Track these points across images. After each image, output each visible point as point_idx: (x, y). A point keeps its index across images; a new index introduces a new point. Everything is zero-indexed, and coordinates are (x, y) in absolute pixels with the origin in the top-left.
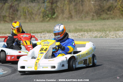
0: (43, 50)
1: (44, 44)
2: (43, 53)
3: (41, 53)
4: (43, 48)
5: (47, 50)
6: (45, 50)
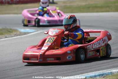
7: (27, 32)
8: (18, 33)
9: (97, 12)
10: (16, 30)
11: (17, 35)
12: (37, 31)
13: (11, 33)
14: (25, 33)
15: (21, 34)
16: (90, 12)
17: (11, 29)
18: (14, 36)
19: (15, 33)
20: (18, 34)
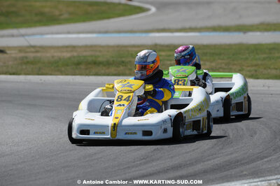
0: (123, 99)
1: (123, 89)
2: (123, 105)
3: (120, 105)
4: (122, 97)
5: (130, 99)
6: (128, 99)
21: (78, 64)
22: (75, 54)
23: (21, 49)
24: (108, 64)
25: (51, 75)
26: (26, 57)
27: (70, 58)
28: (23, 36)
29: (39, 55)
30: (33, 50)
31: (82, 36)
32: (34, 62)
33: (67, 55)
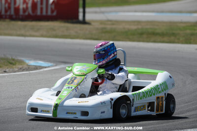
7: (40, 66)
8: (25, 66)
9: (155, 42)
10: (21, 62)
11: (23, 70)
12: (56, 66)
13: (14, 66)
14: (36, 68)
15: (29, 68)
16: (143, 41)
17: (14, 60)
18: (18, 71)
19: (21, 66)
20: (24, 68)
21: (142, 34)
22: (140, 27)
23: (102, 22)
24: (163, 35)
25: (122, 41)
26: (105, 28)
27: (136, 30)
28: (103, 13)
29: (114, 27)
30: (110, 23)
31: (145, 14)
32: (110, 32)
33: (134, 27)
